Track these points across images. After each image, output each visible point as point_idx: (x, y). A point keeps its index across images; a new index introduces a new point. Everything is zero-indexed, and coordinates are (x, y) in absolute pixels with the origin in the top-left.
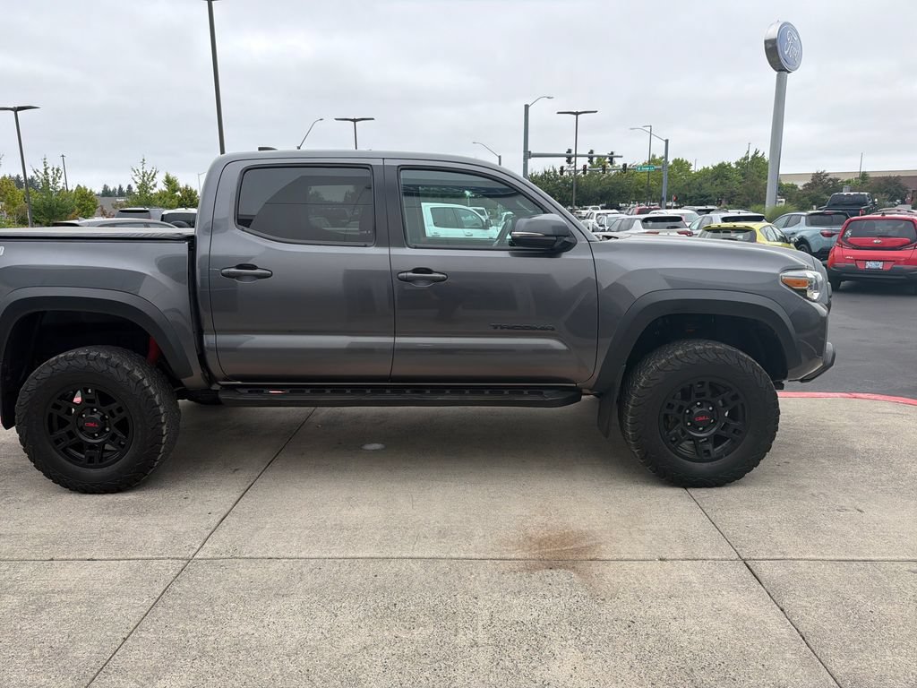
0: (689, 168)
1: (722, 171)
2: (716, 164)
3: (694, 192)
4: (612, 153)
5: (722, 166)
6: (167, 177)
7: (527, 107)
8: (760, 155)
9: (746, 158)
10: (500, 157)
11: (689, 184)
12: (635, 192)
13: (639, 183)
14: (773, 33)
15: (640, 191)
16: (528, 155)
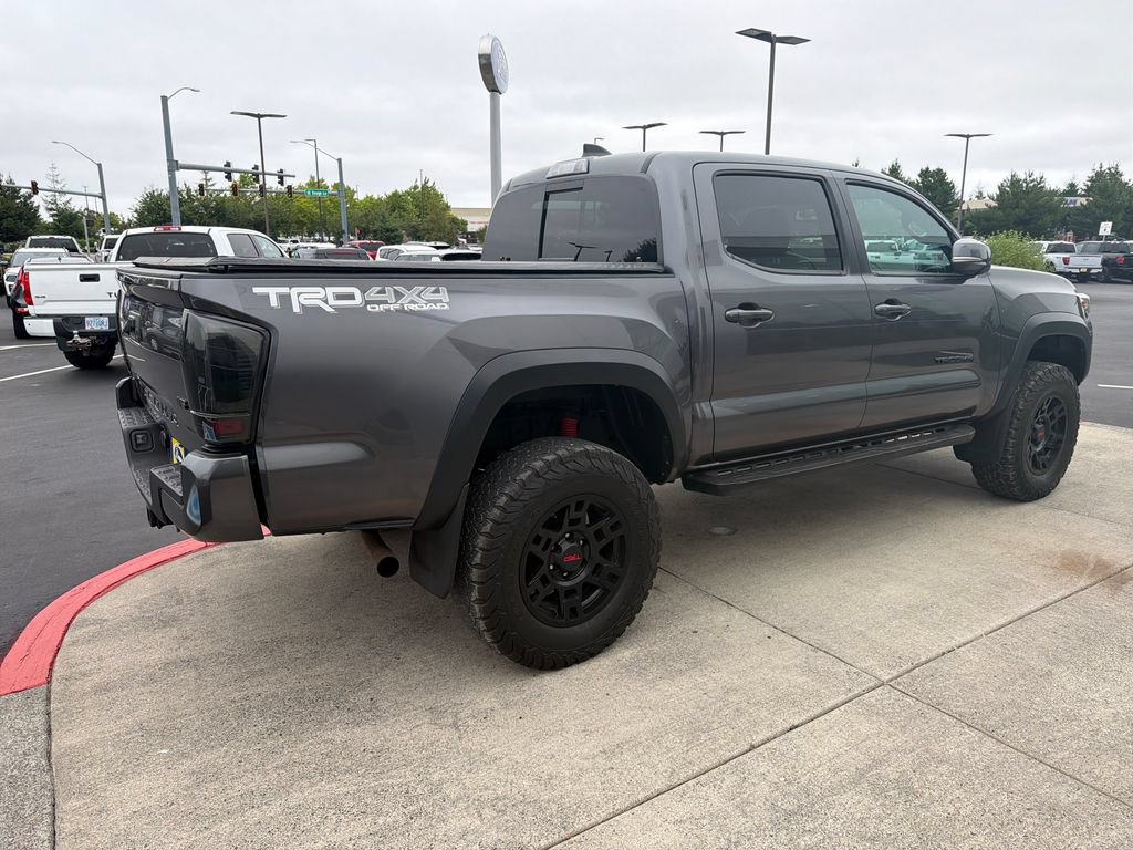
0: (353, 196)
1: (396, 201)
2: (389, 193)
3: (377, 225)
4: (282, 171)
5: (395, 194)
7: (164, 100)
8: (430, 184)
9: (416, 187)
10: (99, 165)
11: (366, 215)
12: (296, 222)
13: (301, 210)
14: (486, 48)
15: (302, 222)
16: (174, 166)
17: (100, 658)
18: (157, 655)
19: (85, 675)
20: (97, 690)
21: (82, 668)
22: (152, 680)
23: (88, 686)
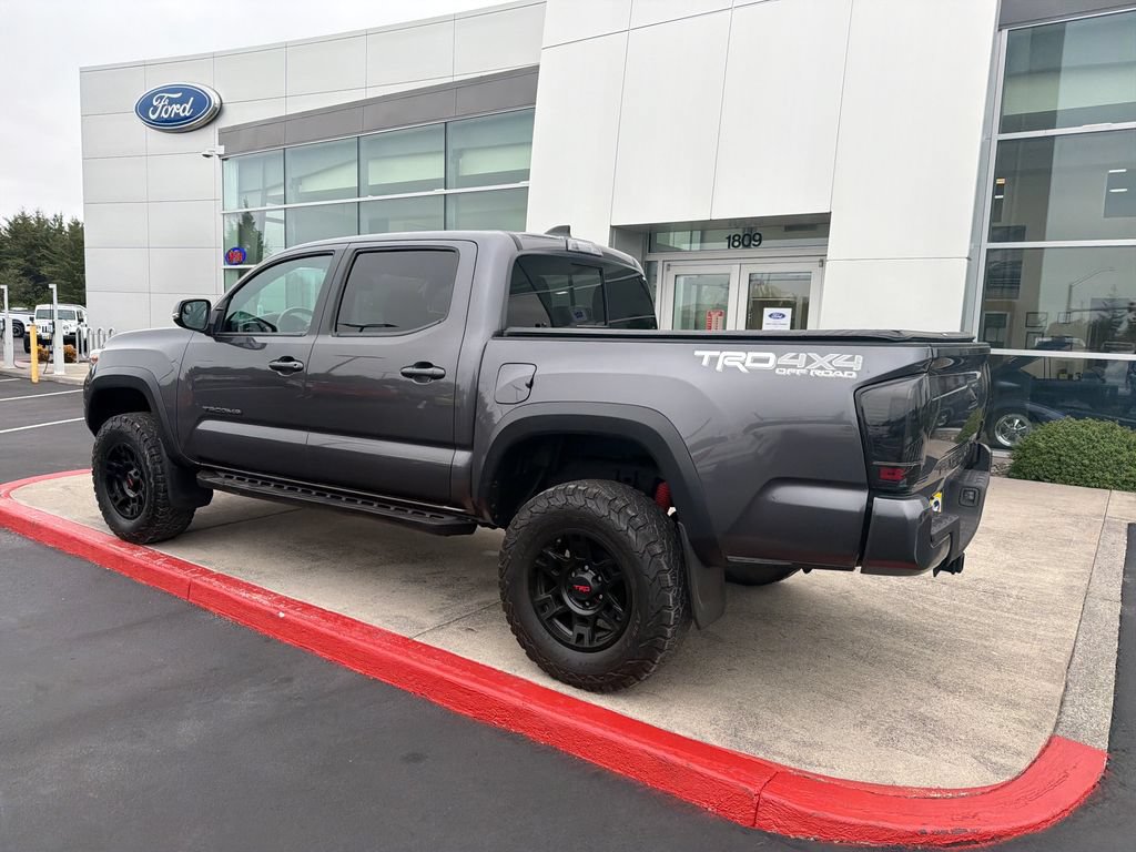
17: (1001, 726)
18: (953, 702)
19: (1020, 721)
20: (1015, 705)
21: (1021, 728)
22: (972, 689)
23: (1024, 712)
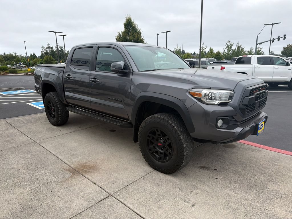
6: (210, 49)
